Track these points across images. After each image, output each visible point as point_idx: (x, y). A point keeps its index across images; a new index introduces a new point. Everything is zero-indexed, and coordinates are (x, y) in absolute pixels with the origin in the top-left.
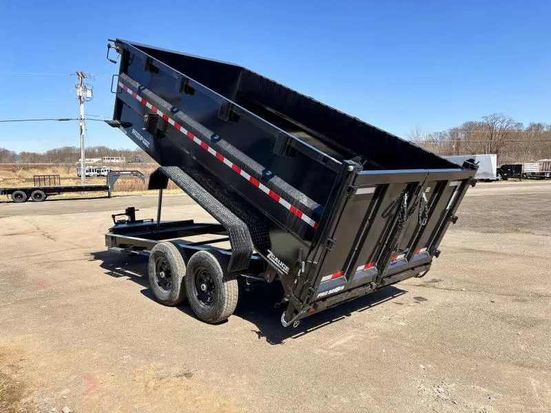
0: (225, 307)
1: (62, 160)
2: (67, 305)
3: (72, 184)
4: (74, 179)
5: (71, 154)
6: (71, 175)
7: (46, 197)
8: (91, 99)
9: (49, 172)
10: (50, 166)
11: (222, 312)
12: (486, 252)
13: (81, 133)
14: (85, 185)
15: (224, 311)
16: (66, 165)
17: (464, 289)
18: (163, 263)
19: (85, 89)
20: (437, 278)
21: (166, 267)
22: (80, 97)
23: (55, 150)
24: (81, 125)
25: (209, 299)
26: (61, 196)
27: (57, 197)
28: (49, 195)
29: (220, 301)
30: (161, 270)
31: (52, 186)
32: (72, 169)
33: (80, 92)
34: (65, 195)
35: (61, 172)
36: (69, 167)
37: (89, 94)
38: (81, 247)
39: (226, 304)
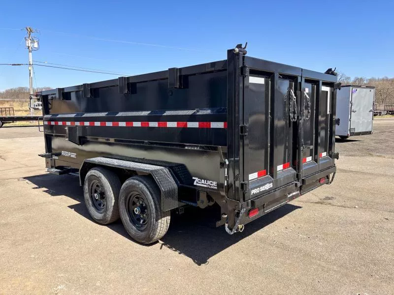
0: (158, 231)
1: (18, 97)
2: (6, 224)
3: (24, 115)
4: (26, 111)
5: (24, 93)
6: (24, 108)
7: (2, 125)
8: (37, 49)
9: (7, 105)
10: (8, 102)
11: (155, 234)
12: (357, 172)
13: (30, 75)
14: (34, 115)
15: (157, 234)
16: (20, 101)
17: (357, 207)
18: (97, 186)
19: (33, 41)
20: (330, 196)
21: (100, 189)
22: (29, 47)
23: (12, 89)
24: (30, 68)
25: (142, 221)
26: (14, 123)
27: (12, 124)
28: (5, 123)
29: (153, 225)
30: (96, 192)
31: (8, 116)
32: (25, 104)
33: (29, 43)
34: (18, 123)
35: (16, 106)
36: (23, 102)
37: (36, 45)
38: (27, 166)
39: (159, 228)
